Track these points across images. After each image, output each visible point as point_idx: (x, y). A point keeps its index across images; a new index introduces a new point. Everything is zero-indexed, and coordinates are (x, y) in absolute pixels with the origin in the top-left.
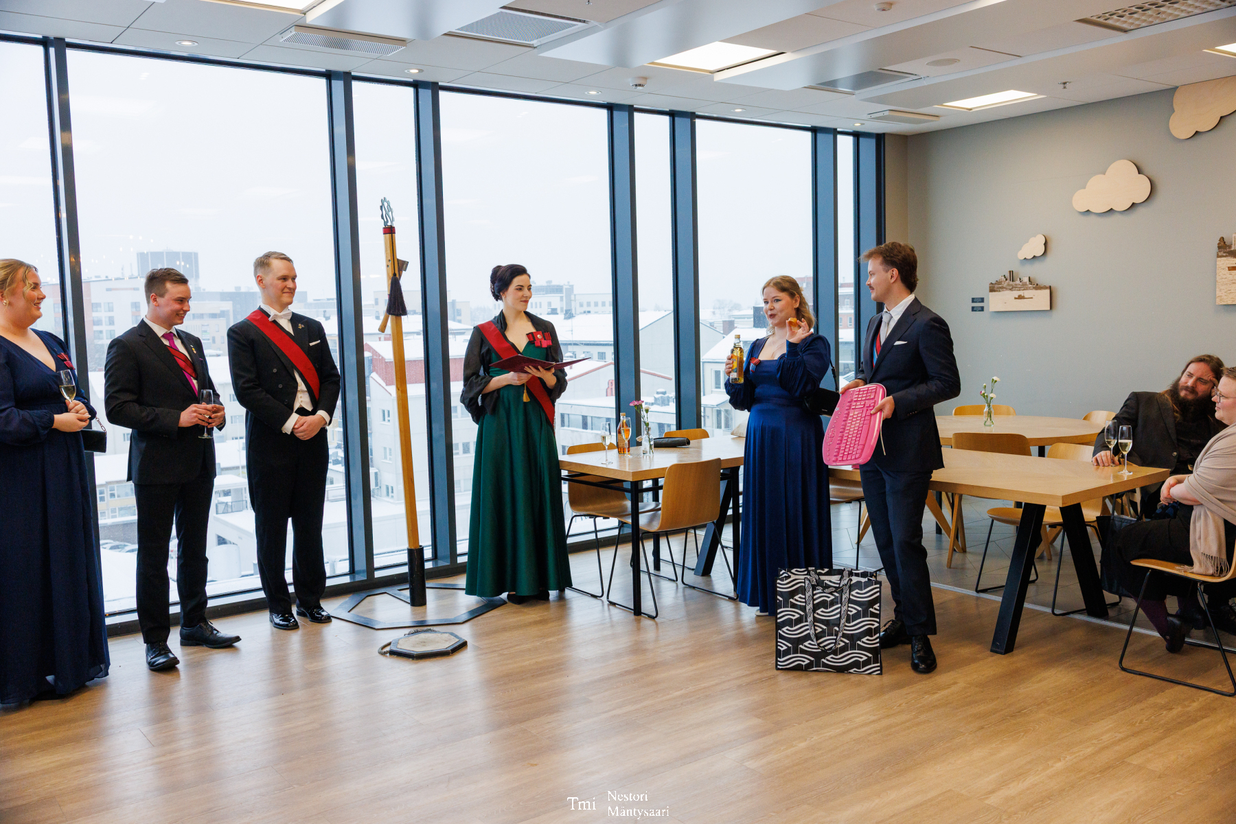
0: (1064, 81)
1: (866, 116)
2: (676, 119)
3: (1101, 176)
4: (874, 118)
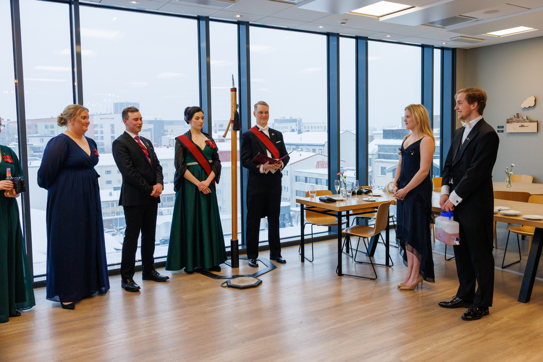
1: (448, 39)
2: (359, 40)
4: (453, 40)
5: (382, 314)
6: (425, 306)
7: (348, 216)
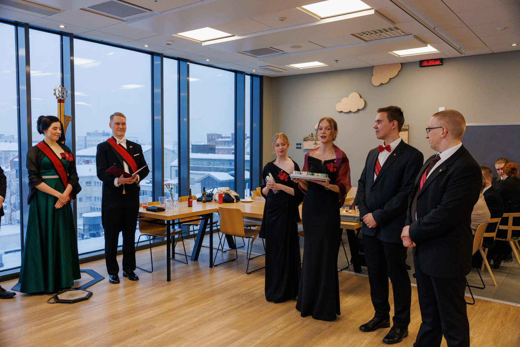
0: (336, 60)
1: (258, 68)
2: (181, 62)
3: (347, 98)
4: (262, 69)
5: (213, 314)
6: (250, 302)
7: (174, 224)
